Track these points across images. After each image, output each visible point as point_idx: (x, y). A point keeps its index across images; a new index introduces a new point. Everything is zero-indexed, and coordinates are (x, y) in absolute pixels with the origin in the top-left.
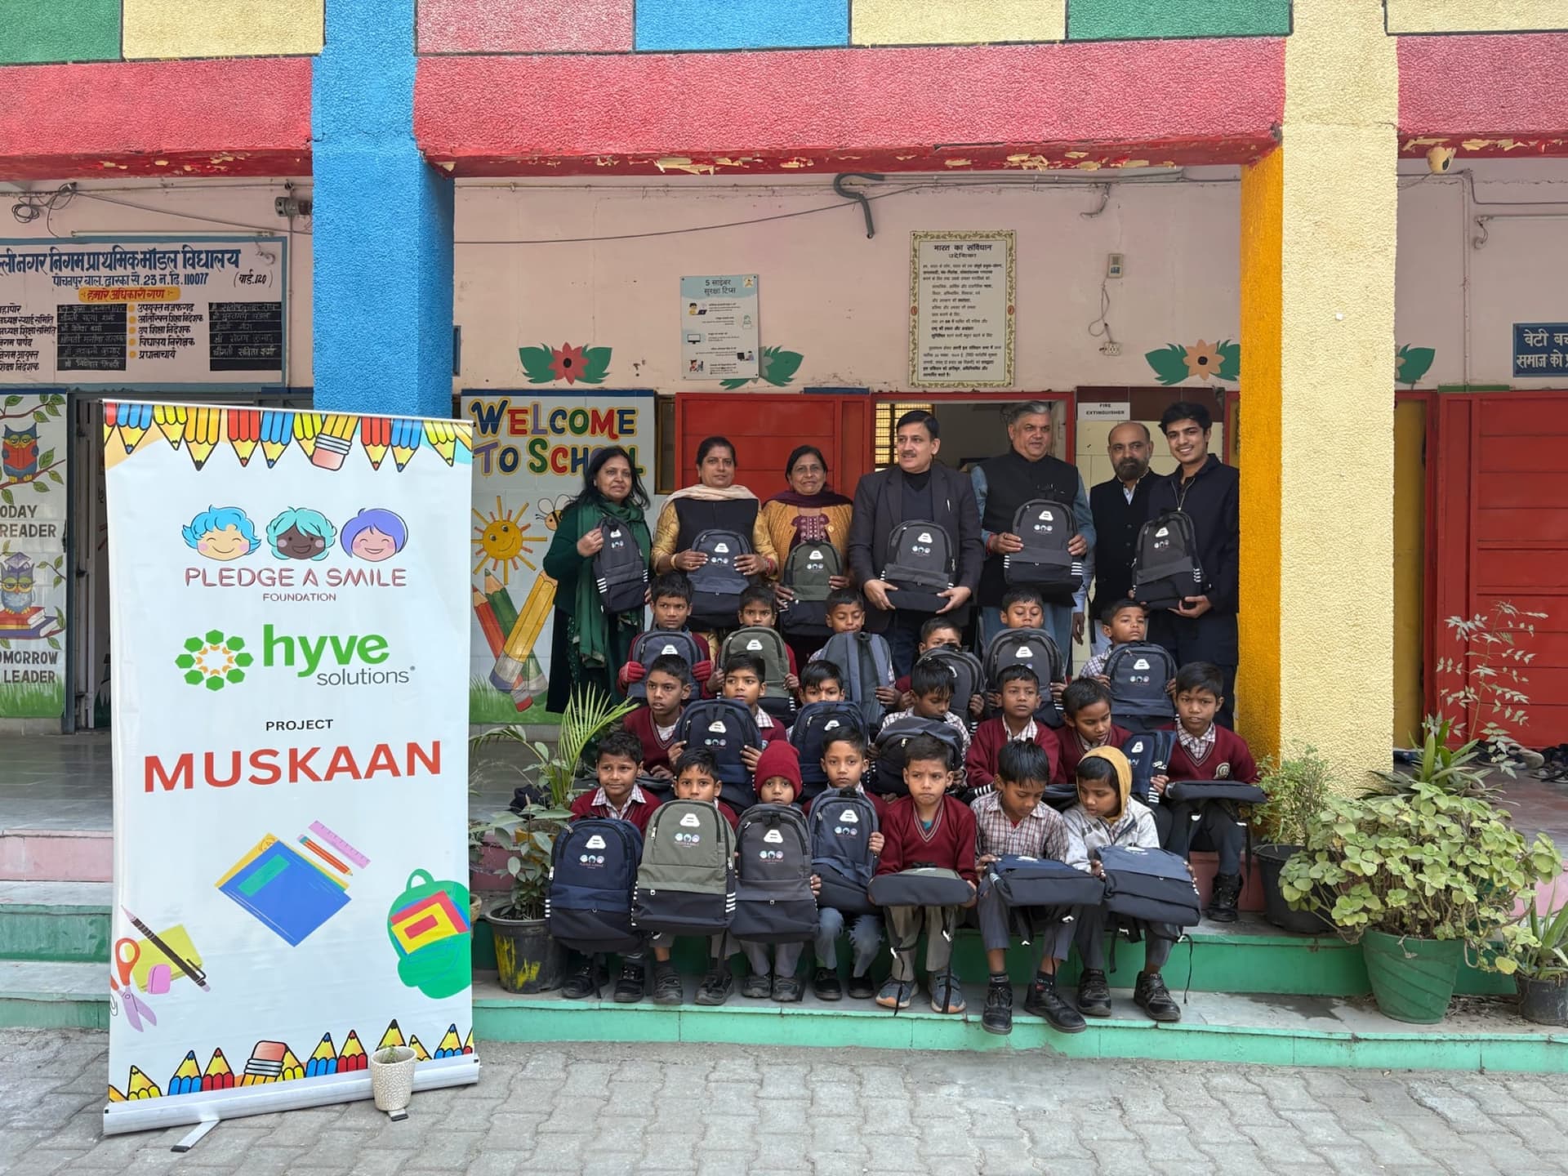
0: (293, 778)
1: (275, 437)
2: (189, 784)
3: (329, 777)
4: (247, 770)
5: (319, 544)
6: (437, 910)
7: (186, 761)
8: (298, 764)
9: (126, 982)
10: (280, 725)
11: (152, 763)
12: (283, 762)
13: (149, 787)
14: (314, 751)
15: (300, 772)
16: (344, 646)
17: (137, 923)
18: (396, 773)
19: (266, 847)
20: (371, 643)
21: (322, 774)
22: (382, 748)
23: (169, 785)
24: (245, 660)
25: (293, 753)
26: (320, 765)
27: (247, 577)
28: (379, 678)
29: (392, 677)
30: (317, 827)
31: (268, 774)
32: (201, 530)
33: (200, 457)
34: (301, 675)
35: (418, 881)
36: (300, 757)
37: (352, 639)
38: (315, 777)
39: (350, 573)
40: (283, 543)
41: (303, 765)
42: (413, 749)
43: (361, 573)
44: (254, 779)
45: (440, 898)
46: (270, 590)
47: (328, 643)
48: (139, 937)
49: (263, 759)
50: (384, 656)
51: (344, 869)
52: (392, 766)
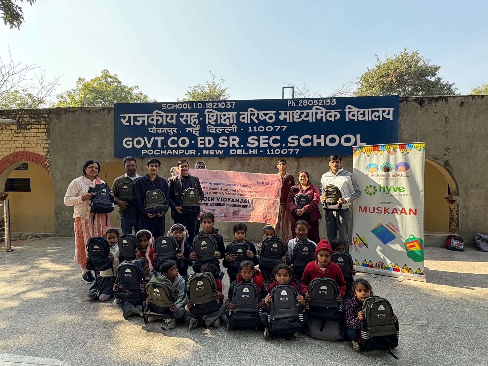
0: (385, 213)
1: (382, 150)
2: (366, 212)
3: (392, 213)
4: (376, 211)
5: (390, 169)
6: (415, 243)
7: (366, 208)
8: (386, 211)
9: (355, 244)
10: (382, 203)
11: (360, 207)
12: (383, 210)
13: (360, 211)
14: (389, 208)
15: (386, 212)
16: (395, 189)
17: (357, 234)
18: (406, 214)
19: (379, 225)
20: (401, 188)
21: (391, 213)
22: (404, 209)
23: (363, 212)
24: (376, 190)
25: (385, 208)
26: (390, 211)
27: (376, 175)
28: (403, 195)
29: (406, 195)
30: (389, 223)
31: (380, 212)
32: (368, 167)
33: (368, 155)
34: (386, 194)
35: (411, 237)
36: (386, 209)
37: (397, 187)
38: (389, 213)
39: (397, 174)
40: (383, 169)
41: (387, 211)
42: (410, 210)
43: (399, 174)
44: (377, 212)
45: (417, 241)
46: (381, 178)
47: (392, 188)
48: (357, 237)
49: (379, 209)
50: (404, 191)
51: (395, 232)
52: (405, 213)
